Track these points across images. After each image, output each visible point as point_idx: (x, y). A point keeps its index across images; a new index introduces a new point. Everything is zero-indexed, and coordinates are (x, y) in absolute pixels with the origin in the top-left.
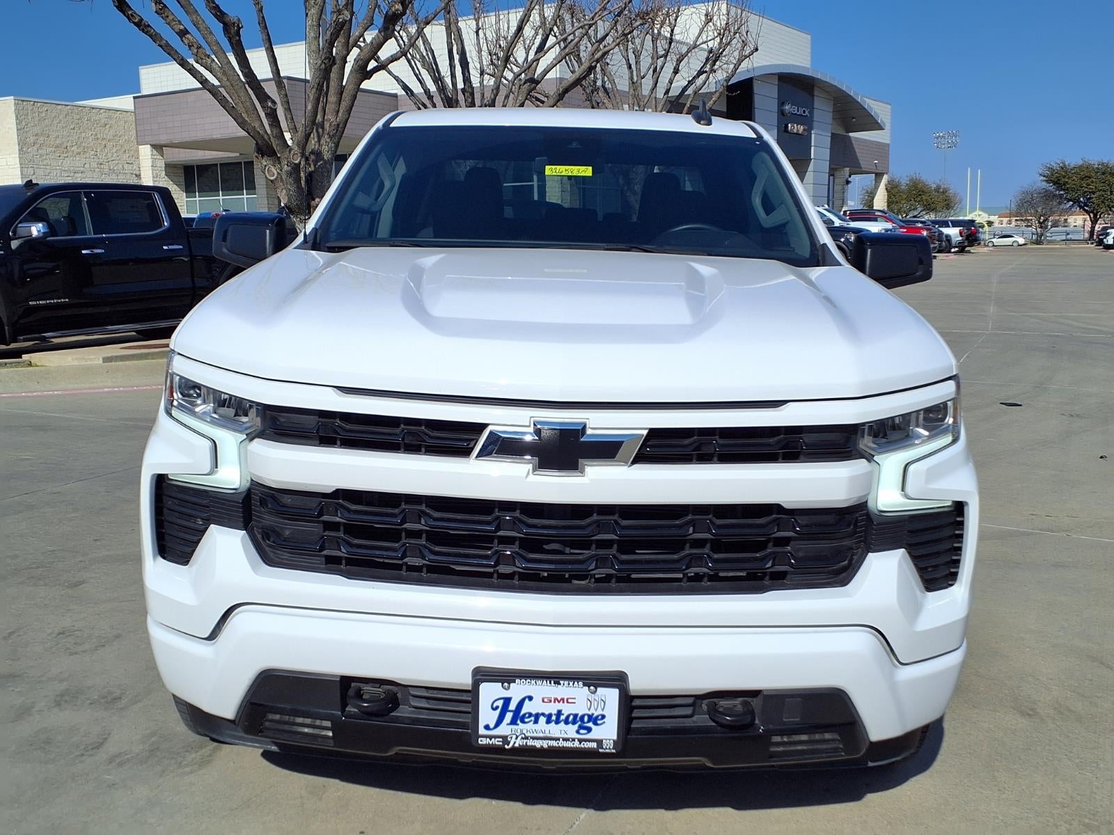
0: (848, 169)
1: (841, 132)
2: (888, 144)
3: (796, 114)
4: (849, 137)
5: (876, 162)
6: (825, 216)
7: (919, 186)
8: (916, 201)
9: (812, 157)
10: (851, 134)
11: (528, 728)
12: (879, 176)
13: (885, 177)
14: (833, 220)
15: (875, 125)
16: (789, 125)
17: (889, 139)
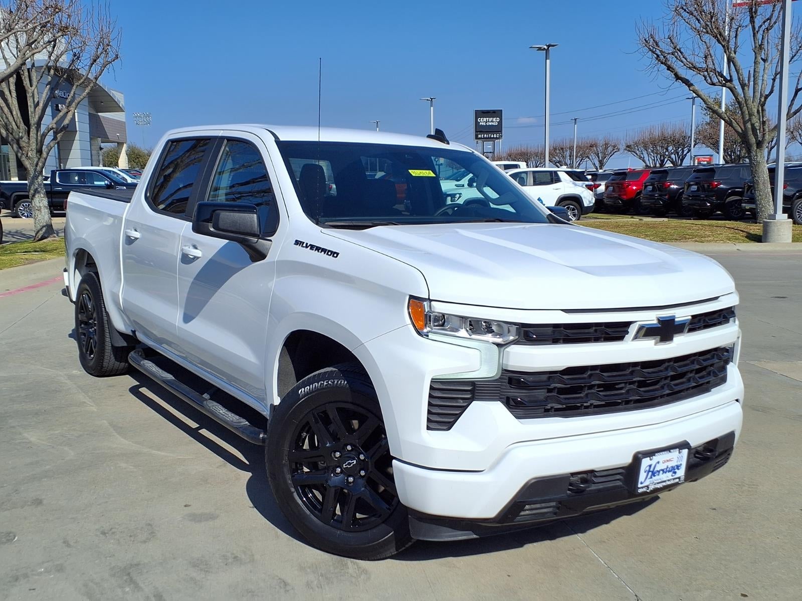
0: (100, 139)
1: (93, 112)
2: (125, 122)
3: (63, 97)
4: (98, 115)
5: (118, 134)
6: (119, 175)
7: (136, 152)
8: (135, 162)
9: (78, 129)
10: (99, 114)
11: (657, 478)
12: (120, 144)
13: (125, 145)
14: (126, 178)
15: (117, 108)
16: (59, 105)
17: (124, 118)
